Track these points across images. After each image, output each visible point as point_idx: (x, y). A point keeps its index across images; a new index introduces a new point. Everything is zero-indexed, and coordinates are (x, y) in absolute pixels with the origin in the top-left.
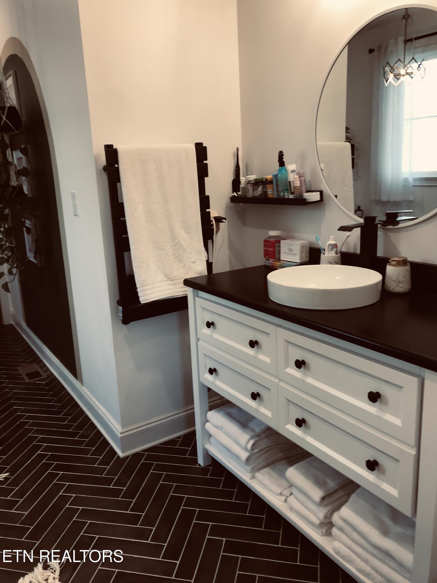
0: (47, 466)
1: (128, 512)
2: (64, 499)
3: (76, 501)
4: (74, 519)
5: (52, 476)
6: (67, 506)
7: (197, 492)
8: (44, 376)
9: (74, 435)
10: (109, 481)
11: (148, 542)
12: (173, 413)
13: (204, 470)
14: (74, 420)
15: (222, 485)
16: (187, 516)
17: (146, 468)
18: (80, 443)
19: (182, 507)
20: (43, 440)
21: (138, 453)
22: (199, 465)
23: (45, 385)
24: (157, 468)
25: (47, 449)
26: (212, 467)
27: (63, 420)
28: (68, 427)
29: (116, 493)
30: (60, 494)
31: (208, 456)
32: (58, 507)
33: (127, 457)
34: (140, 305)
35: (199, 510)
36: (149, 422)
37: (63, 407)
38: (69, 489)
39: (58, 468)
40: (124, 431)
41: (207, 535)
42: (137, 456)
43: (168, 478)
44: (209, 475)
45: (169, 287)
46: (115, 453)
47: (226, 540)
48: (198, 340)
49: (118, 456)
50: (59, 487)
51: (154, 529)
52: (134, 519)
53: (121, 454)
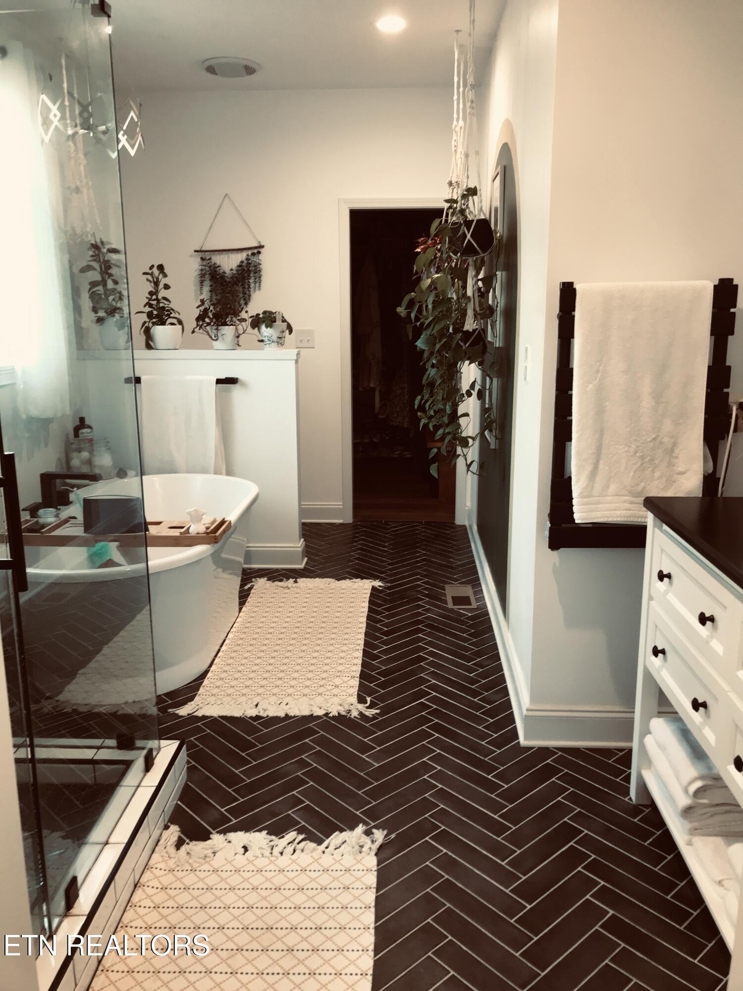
0: (424, 720)
1: (496, 817)
2: (426, 767)
3: (438, 776)
4: (426, 795)
5: (425, 735)
6: (425, 777)
7: (607, 833)
8: (474, 605)
9: (475, 694)
10: (490, 769)
11: (503, 863)
12: (617, 709)
13: (635, 810)
14: (484, 676)
15: (651, 840)
16: (574, 857)
17: (550, 771)
18: (478, 707)
19: (572, 843)
20: (434, 688)
21: (548, 748)
22: (630, 799)
23: (470, 618)
24: (565, 778)
25: (434, 700)
26: (650, 809)
27: (470, 670)
28: (473, 681)
29: (493, 787)
30: (424, 759)
31: (643, 789)
32: (414, 773)
33: (529, 748)
34: (574, 525)
35: (595, 858)
36: (573, 709)
37: (478, 654)
38: (437, 759)
39: (437, 728)
40: (533, 707)
41: (589, 895)
42: (545, 752)
43: (572, 797)
44: (637, 819)
45: (627, 505)
46: (517, 737)
47: (613, 914)
48: (651, 598)
49: (519, 742)
50: (426, 751)
51: (519, 852)
52: (499, 829)
53: (523, 741)
